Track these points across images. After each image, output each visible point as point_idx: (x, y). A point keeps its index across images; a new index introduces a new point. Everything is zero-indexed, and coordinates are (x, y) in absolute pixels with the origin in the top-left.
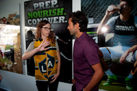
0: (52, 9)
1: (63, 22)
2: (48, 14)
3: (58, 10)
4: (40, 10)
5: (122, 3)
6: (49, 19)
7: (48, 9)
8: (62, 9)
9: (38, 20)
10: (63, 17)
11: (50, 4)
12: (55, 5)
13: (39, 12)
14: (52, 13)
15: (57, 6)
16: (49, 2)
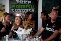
0: (28, 5)
1: (34, 12)
2: (26, 7)
3: (31, 6)
4: (21, 5)
5: (58, 7)
6: (26, 10)
7: (25, 5)
8: (33, 6)
9: (19, 9)
10: (34, 10)
11: (27, 2)
12: (30, 4)
13: (20, 6)
14: (28, 7)
15: (31, 4)
16: (26, 1)
